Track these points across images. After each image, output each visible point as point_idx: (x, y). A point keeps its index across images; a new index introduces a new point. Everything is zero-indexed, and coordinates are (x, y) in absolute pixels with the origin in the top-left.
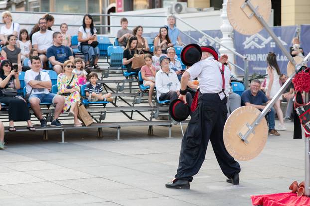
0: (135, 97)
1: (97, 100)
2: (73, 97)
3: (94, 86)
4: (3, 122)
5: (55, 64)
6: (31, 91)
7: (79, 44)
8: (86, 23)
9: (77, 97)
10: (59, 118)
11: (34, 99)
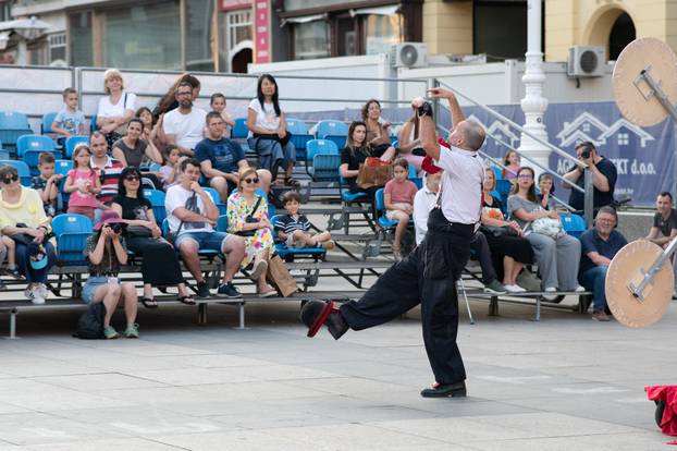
0: (367, 242)
1: (303, 245)
2: (259, 239)
3: (296, 218)
4: (137, 287)
5: (213, 177)
6: (180, 228)
7: (250, 135)
8: (263, 91)
9: (266, 239)
10: (234, 281)
11: (187, 242)
